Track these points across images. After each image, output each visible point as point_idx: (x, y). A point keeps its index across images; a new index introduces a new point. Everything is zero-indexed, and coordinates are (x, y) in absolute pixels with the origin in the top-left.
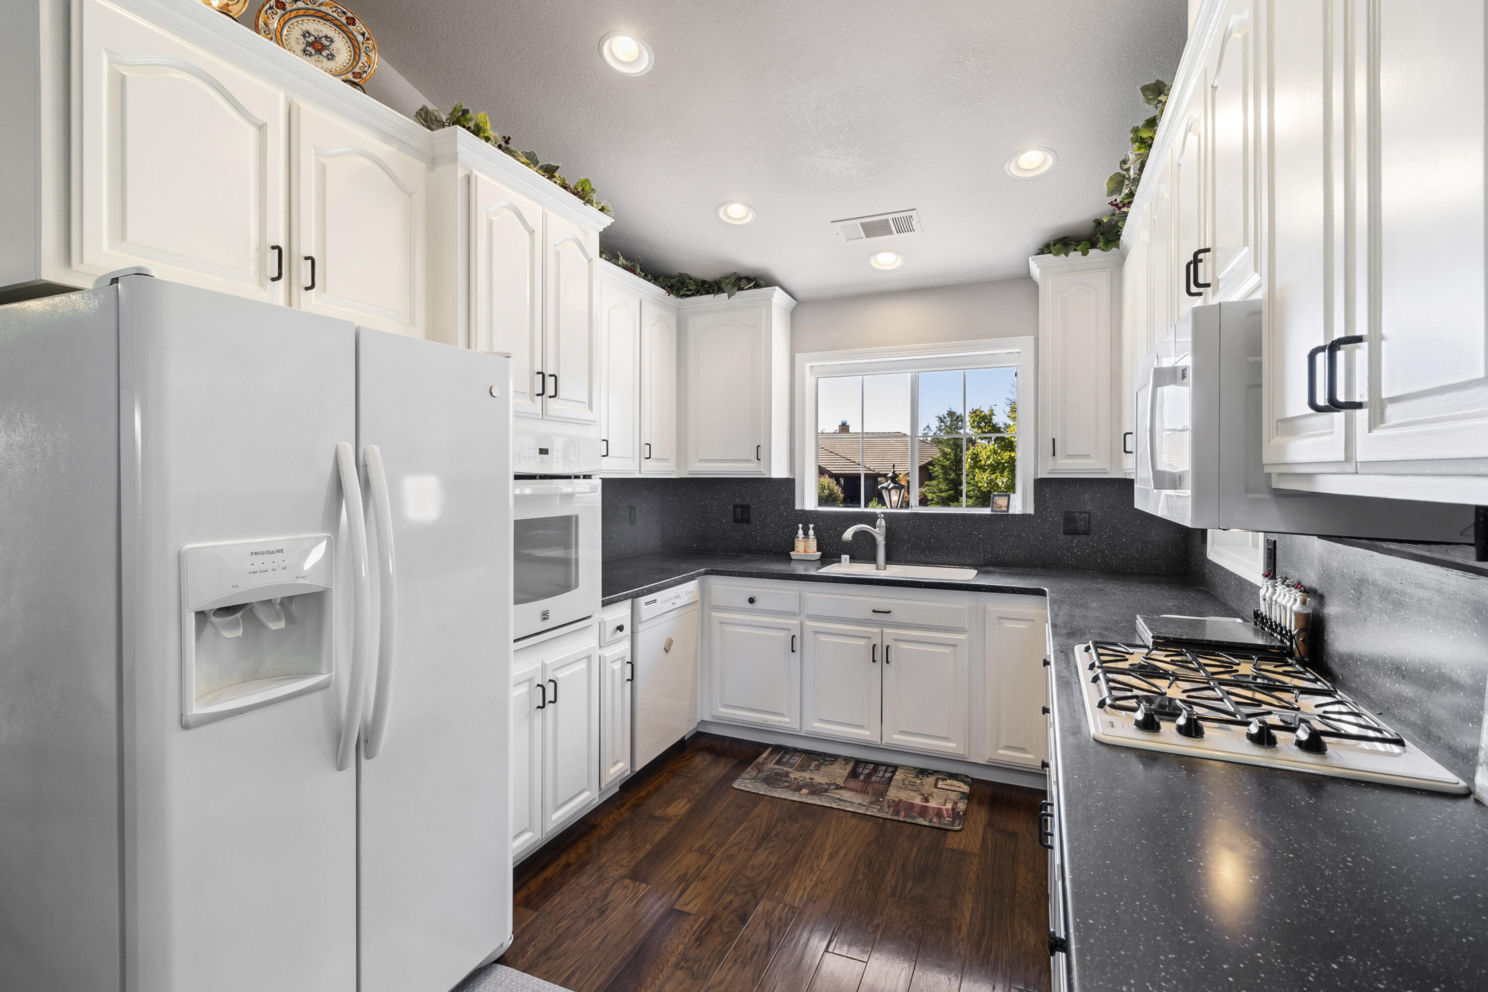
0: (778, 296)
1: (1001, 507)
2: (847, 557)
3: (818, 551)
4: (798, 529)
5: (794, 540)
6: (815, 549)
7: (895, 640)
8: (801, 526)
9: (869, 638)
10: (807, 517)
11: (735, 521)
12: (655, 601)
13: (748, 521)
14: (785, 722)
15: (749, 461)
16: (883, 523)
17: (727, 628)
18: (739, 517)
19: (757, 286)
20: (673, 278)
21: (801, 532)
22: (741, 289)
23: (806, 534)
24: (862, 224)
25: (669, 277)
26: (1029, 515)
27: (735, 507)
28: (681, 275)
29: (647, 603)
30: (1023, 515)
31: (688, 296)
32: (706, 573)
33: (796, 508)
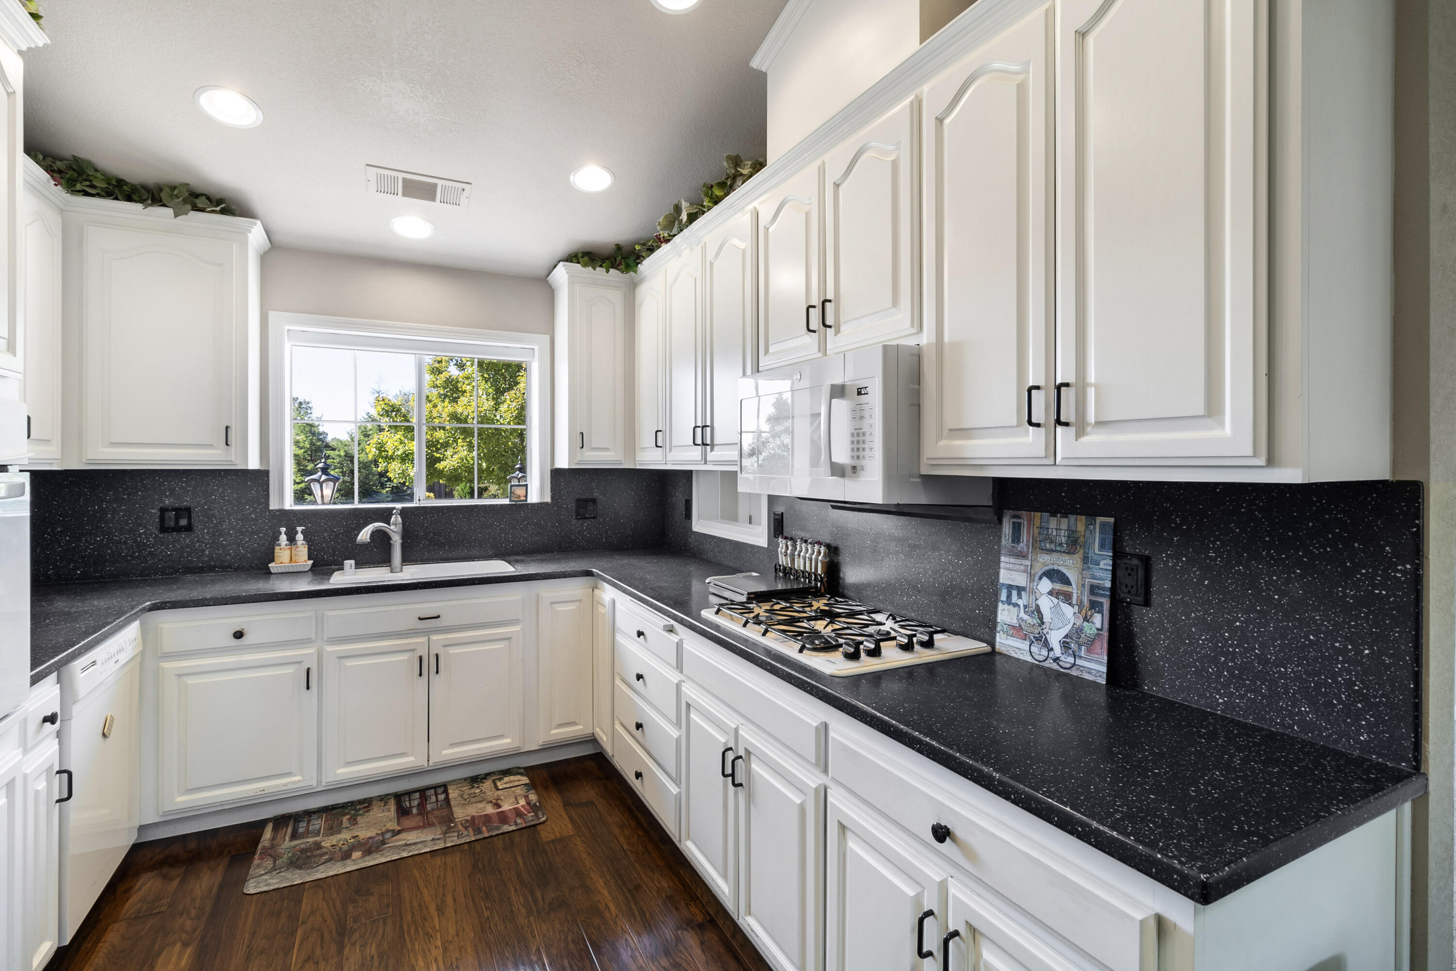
0: (256, 235)
1: (519, 496)
2: (352, 562)
3: (309, 559)
4: (280, 533)
5: (273, 549)
6: (306, 557)
7: (444, 646)
8: (283, 530)
9: (413, 650)
10: (289, 519)
11: (163, 529)
12: (94, 663)
13: (189, 528)
14: (293, 783)
15: (210, 446)
16: (400, 519)
17: (191, 681)
18: (172, 524)
19: (223, 212)
20: (61, 160)
21: (283, 538)
22: (196, 208)
23: (292, 539)
24: (404, 180)
25: (56, 158)
26: (547, 503)
27: (163, 511)
28: (76, 159)
29: (84, 669)
30: (541, 504)
31: (87, 194)
32: (155, 608)
33: (271, 508)
